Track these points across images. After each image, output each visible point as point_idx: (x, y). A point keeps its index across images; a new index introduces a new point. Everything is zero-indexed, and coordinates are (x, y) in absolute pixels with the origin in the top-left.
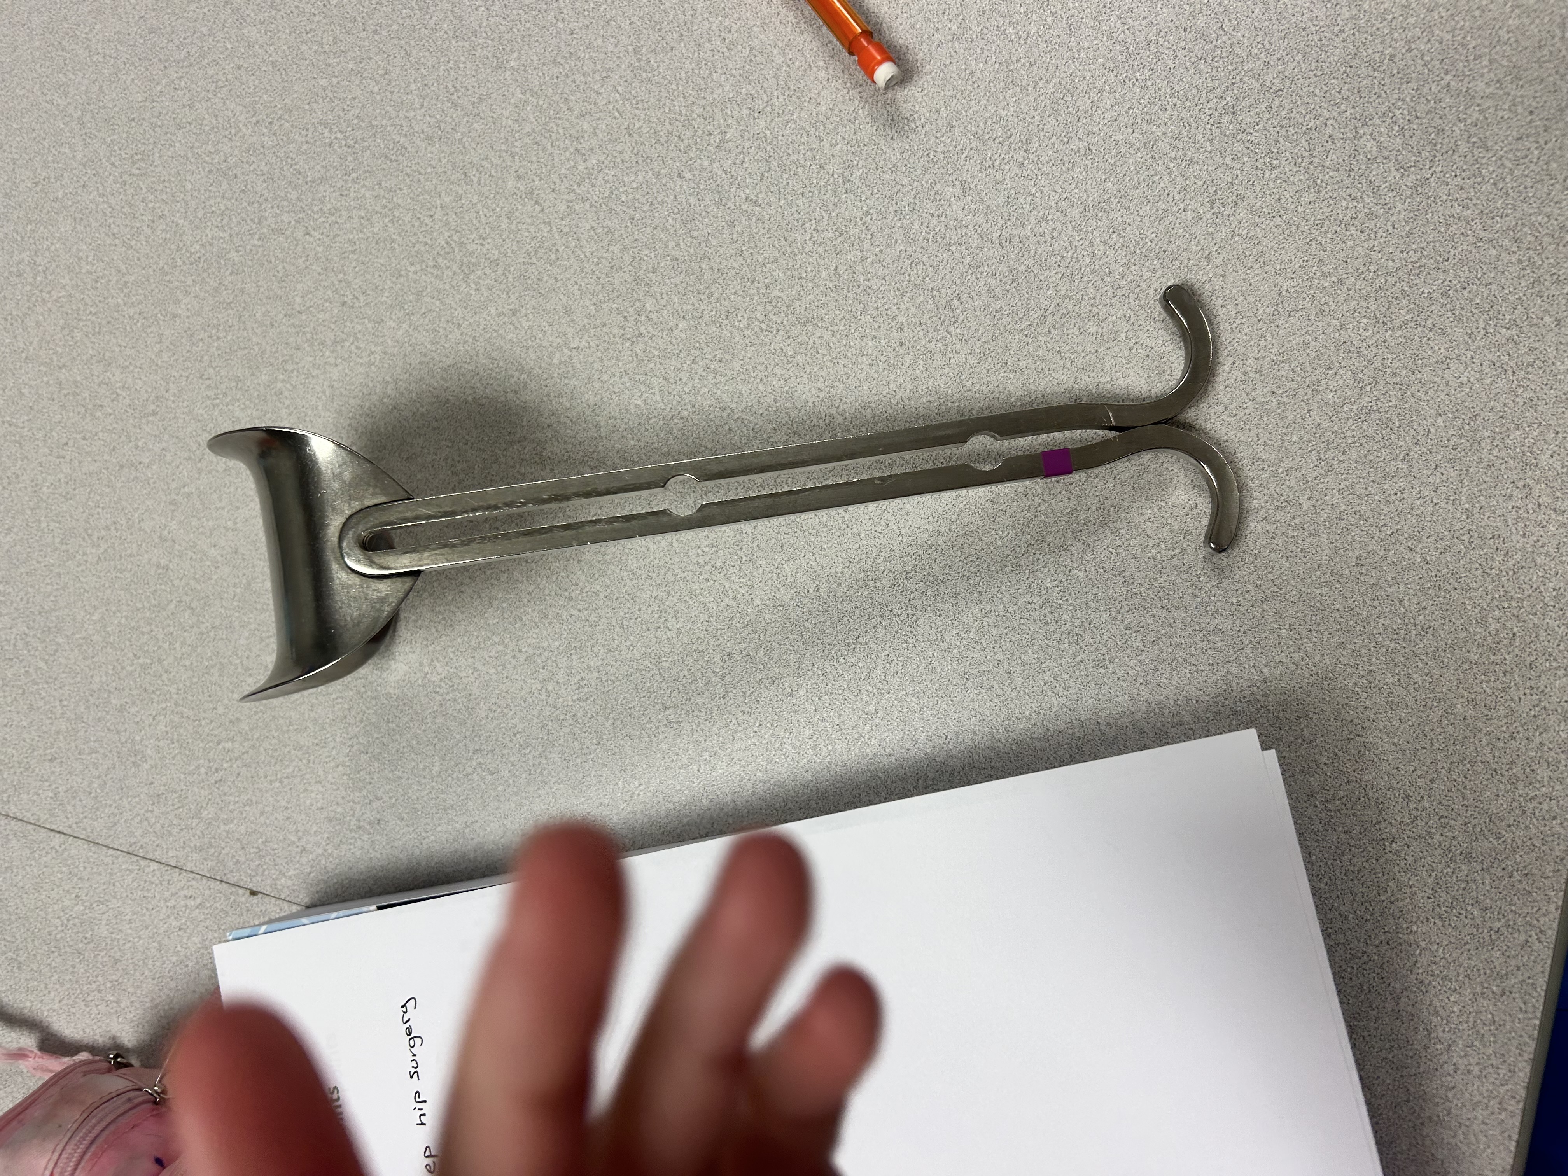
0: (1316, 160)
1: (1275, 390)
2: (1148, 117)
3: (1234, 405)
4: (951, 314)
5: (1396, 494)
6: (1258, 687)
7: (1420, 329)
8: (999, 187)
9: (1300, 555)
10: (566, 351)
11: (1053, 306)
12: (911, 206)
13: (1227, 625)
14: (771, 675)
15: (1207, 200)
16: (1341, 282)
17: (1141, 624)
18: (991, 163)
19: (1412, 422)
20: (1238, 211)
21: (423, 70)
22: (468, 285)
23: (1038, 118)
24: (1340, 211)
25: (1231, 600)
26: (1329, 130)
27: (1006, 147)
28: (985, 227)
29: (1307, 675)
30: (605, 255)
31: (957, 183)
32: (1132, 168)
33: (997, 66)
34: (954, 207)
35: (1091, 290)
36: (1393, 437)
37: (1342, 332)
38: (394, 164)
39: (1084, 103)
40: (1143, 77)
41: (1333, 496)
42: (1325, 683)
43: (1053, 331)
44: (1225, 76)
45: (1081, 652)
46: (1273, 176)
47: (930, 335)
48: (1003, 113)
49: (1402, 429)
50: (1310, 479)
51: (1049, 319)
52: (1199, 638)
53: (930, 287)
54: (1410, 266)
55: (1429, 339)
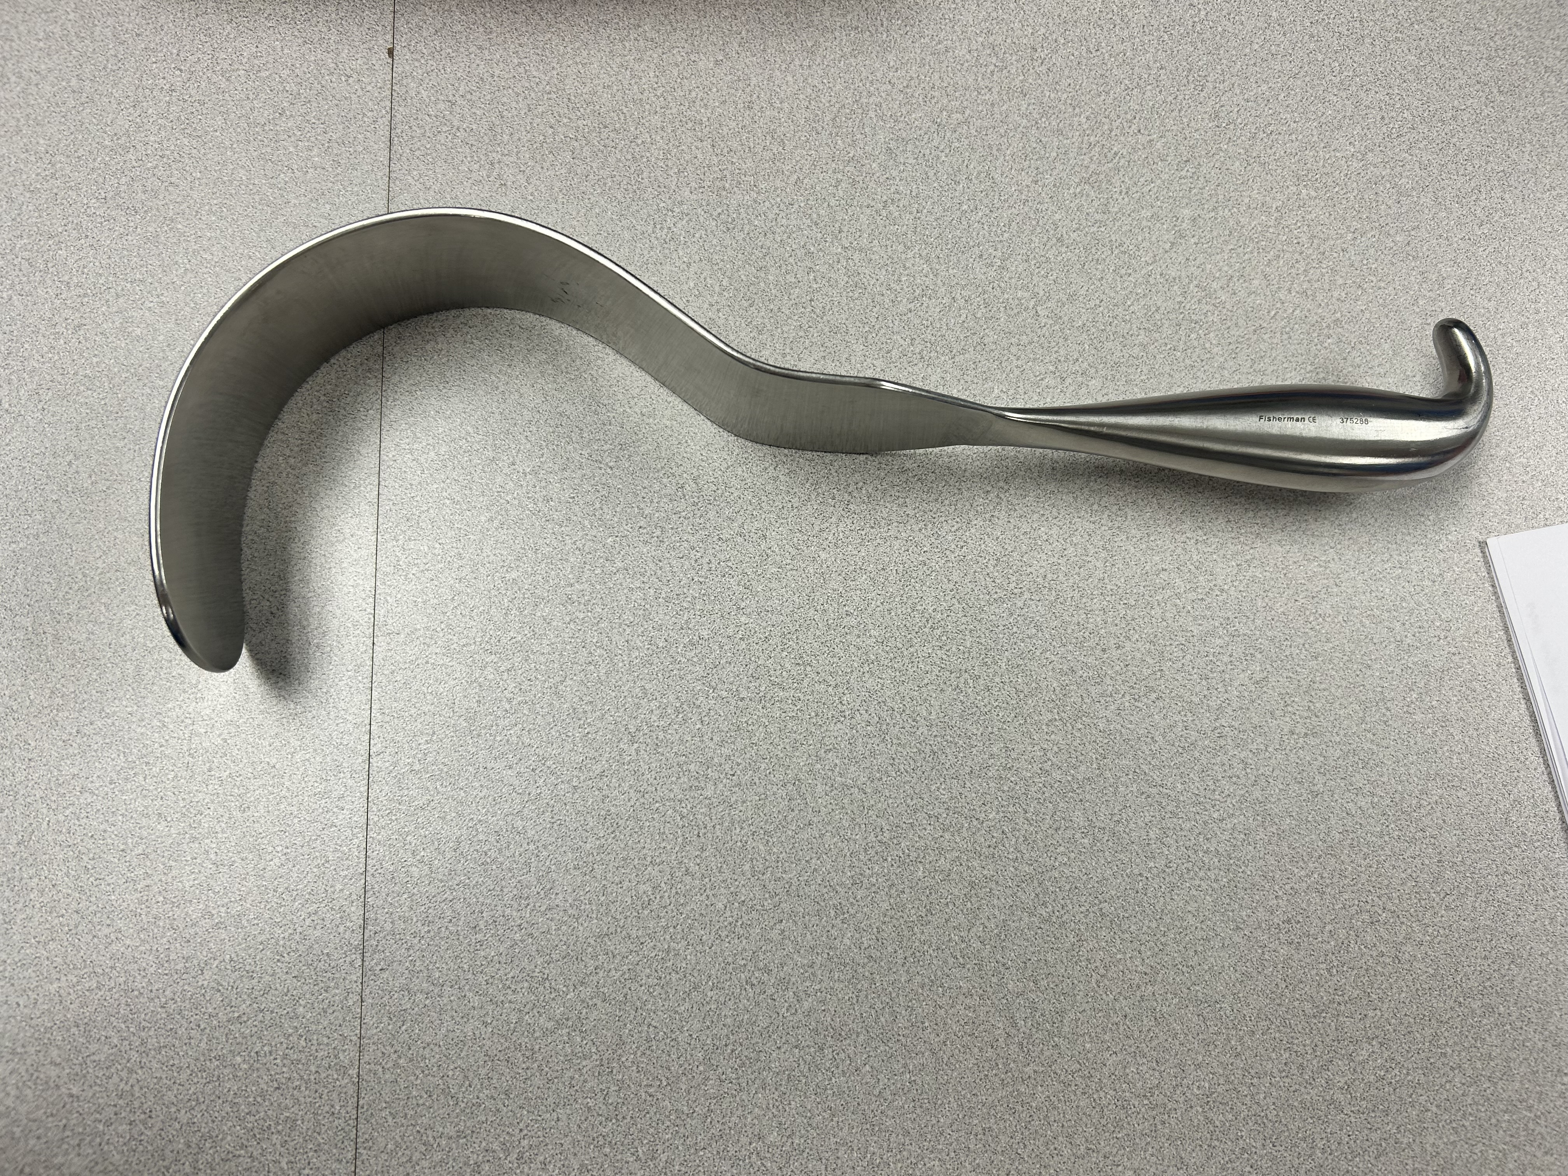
0: (1343, 1008)
1: (1128, 1018)
2: (1355, 843)
3: (1108, 983)
4: (1141, 694)
5: (1055, 1149)
6: (850, 1064)
7: (1208, 1136)
8: (1268, 715)
9: (982, 1075)
10: (1032, 303)
11: (1167, 791)
12: (1236, 633)
13: (902, 1022)
14: (753, 583)
15: (1290, 916)
16: (1238, 1055)
17: (885, 941)
18: (1289, 702)
19: (1124, 1149)
20: (1284, 947)
21: (1283, 95)
22: (1079, 184)
23: (1338, 739)
24: (1300, 1039)
25: (926, 1020)
26: (1371, 1013)
27: (1306, 714)
28: (1229, 710)
29: (871, 1108)
30: (1134, 326)
31: (1265, 673)
32: (1307, 840)
33: (1380, 689)
34: (1242, 676)
35: (1188, 825)
36: (1107, 1134)
37: (1193, 1066)
38: (1185, 81)
39: (1359, 780)
40: (1391, 831)
41: (1042, 1092)
42: (868, 1126)
43: (1143, 797)
44: (1404, 907)
45: (846, 890)
46: (1322, 972)
47: (1118, 677)
48: (1337, 705)
49: (1115, 1140)
50: (1053, 1068)
51: (1154, 791)
52: (884, 998)
53: (1164, 669)
54: (1262, 1114)
55: (1201, 1146)
